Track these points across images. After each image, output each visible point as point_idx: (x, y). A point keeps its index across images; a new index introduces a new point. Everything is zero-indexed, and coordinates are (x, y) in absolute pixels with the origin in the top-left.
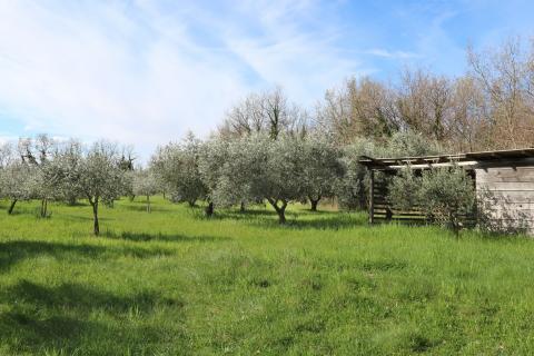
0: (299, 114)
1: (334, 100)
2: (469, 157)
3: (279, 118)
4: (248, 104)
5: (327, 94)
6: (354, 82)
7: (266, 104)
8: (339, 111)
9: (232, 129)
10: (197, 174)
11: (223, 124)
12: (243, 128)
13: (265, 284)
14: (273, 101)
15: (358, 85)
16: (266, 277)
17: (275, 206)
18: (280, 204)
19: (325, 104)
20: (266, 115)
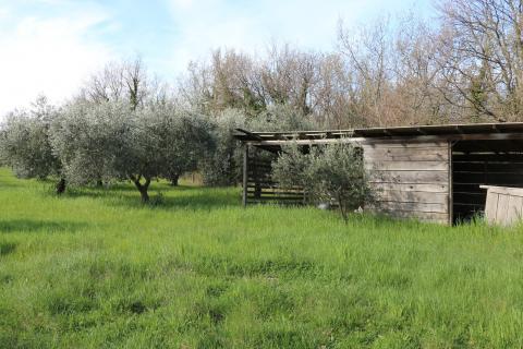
0: (160, 85)
1: (197, 72)
2: (358, 134)
3: (139, 88)
4: (106, 72)
5: (190, 65)
6: (219, 52)
7: (125, 73)
8: (201, 83)
9: (88, 98)
10: (48, 145)
11: (78, 93)
12: (100, 96)
13: (137, 308)
14: (133, 71)
15: (223, 56)
16: (138, 294)
17: (137, 183)
18: (143, 181)
19: (188, 75)
20: (126, 84)
